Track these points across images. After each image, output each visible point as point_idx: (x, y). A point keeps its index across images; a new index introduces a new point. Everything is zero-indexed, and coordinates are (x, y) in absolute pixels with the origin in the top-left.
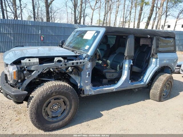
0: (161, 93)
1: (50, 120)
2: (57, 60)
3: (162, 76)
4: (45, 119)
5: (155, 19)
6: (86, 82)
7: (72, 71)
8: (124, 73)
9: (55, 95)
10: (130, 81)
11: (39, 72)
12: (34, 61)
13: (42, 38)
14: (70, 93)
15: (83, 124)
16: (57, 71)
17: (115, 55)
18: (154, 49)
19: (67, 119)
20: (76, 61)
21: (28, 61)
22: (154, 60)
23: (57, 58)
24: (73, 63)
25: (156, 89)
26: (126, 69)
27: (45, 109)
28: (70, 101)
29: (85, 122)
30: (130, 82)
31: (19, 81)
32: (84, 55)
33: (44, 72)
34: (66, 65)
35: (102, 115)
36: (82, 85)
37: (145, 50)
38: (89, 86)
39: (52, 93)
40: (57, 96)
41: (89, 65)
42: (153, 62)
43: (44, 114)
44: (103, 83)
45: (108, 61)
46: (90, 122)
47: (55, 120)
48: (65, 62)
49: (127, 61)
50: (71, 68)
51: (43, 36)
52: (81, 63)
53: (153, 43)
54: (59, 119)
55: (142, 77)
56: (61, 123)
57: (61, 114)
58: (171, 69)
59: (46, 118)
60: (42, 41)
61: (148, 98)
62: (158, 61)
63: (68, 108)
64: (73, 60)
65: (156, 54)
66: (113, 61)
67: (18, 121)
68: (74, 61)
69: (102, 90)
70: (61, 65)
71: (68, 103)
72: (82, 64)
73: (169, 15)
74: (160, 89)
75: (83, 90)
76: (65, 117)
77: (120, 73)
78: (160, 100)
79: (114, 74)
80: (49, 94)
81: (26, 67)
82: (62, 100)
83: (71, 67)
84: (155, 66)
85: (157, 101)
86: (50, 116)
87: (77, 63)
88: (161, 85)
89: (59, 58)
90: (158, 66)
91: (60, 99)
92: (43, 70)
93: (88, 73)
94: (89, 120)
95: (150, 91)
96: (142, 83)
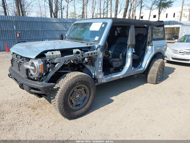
0: (157, 76)
1: (74, 108)
2: (75, 52)
3: (156, 61)
4: (70, 108)
5: (130, 10)
6: (99, 71)
7: (88, 61)
8: (128, 61)
9: (78, 85)
10: (133, 67)
11: (61, 64)
12: (57, 54)
13: (18, 35)
14: (90, 81)
15: (100, 109)
16: (76, 62)
17: (116, 45)
18: (150, 37)
19: (88, 106)
20: (91, 52)
21: (51, 54)
22: (150, 47)
23: (75, 50)
24: (88, 54)
25: (153, 73)
26: (129, 56)
27: (70, 98)
28: (90, 89)
29: (102, 107)
30: (133, 69)
31: (44, 74)
32: (96, 46)
33: (66, 64)
34: (83, 56)
35: (112, 101)
36: (96, 75)
37: (140, 39)
38: (101, 75)
39: (76, 83)
40: (80, 85)
41: (101, 55)
42: (149, 50)
43: (69, 103)
44: (110, 71)
45: (110, 51)
46: (106, 107)
47: (78, 108)
48: (82, 53)
49: (130, 49)
50: (87, 59)
51: (19, 32)
52: (94, 53)
53: (149, 32)
54: (81, 106)
55: (141, 63)
56: (83, 110)
57: (83, 102)
58: (162, 54)
59: (71, 106)
60: (18, 38)
61: (146, 82)
62: (153, 48)
63: (88, 95)
64: (87, 51)
65: (152, 41)
66: (115, 51)
67: (38, 115)
68: (89, 52)
69: (112, 77)
70: (79, 57)
71: (88, 91)
72: (96, 54)
73: (144, 6)
74: (156, 73)
75: (97, 79)
76: (86, 104)
77: (124, 61)
78: (157, 83)
79: (119, 62)
80: (74, 83)
81: (49, 61)
82: (83, 89)
83: (87, 57)
84: (151, 53)
85: (154, 84)
86: (74, 105)
87: (92, 54)
88: (157, 69)
89: (76, 49)
90: (154, 52)
91: (81, 88)
92: (65, 62)
93: (100, 62)
94: (105, 106)
95: (147, 76)
96: (142, 69)
